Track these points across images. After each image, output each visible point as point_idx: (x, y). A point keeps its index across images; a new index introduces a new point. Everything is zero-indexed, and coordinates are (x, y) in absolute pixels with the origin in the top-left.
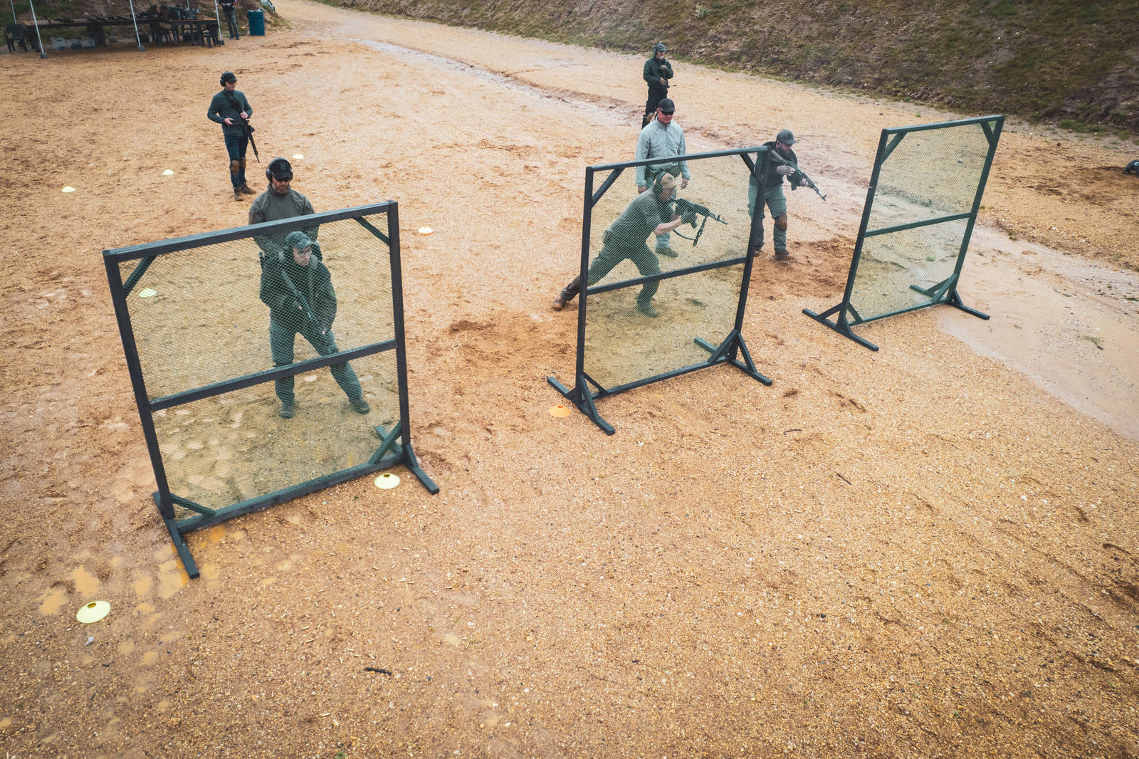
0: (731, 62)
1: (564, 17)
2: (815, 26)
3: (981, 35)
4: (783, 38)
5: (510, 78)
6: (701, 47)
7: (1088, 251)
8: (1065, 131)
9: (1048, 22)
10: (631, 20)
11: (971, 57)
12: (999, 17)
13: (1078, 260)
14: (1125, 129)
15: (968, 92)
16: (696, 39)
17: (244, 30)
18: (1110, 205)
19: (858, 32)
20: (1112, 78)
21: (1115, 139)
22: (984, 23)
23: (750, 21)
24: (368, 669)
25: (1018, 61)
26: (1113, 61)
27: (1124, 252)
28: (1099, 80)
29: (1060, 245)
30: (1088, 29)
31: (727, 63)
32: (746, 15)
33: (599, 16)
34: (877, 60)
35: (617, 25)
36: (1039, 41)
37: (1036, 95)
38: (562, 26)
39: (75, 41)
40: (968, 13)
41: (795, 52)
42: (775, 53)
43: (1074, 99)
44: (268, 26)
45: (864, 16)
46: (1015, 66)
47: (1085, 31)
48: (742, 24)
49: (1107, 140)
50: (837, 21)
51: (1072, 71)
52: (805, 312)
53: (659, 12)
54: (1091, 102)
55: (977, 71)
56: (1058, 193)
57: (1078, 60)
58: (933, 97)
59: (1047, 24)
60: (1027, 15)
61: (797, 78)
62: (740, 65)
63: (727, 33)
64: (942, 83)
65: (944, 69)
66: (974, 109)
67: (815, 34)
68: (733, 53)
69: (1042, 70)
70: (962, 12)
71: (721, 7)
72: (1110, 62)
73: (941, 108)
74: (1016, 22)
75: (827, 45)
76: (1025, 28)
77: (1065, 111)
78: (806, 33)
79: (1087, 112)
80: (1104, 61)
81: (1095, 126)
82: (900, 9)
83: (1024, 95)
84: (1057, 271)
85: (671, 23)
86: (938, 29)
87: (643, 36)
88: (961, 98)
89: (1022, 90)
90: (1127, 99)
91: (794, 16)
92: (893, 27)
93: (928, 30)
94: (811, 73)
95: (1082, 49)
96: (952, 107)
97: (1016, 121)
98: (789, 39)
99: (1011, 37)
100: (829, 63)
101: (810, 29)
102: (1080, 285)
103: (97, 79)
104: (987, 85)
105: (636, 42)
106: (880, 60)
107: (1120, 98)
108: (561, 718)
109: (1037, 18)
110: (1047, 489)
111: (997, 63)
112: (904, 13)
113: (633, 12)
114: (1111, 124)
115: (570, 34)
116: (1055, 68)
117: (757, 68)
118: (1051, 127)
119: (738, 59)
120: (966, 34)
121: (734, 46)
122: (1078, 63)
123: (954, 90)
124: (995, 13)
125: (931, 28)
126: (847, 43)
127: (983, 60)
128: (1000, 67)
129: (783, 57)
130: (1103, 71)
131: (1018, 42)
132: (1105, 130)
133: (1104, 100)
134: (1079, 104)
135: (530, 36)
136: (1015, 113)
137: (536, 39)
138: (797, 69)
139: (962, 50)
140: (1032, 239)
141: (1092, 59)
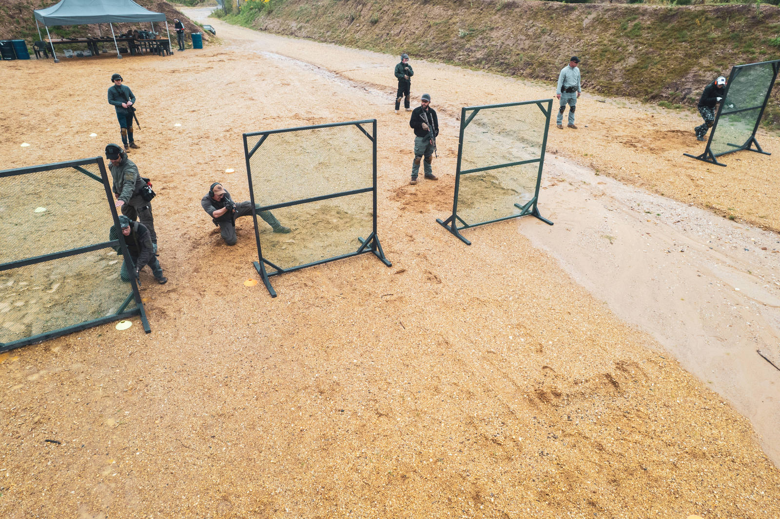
0: (476, 64)
1: (384, 37)
2: (527, 42)
3: (620, 48)
4: (508, 50)
5: (338, 75)
6: (460, 55)
7: (637, 183)
8: (661, 108)
9: (658, 41)
10: (422, 39)
11: (614, 62)
12: (631, 37)
13: (630, 188)
14: (694, 107)
15: (610, 83)
16: (458, 50)
17: (190, 45)
18: (662, 154)
19: (552, 46)
20: (690, 76)
21: (688, 113)
22: (623, 41)
23: (490, 39)
24: (47, 441)
25: (639, 65)
26: (691, 65)
27: (658, 183)
28: (682, 77)
29: (623, 179)
30: (680, 46)
31: (474, 65)
32: (488, 35)
33: (405, 36)
34: (561, 63)
35: (414, 42)
36: (652, 53)
37: (647, 86)
38: (383, 42)
39: (79, 52)
40: (614, 35)
41: (514, 58)
42: (502, 59)
43: (668, 88)
44: (207, 43)
45: (555, 36)
46: (637, 68)
47: (678, 47)
48: (485, 41)
49: (683, 114)
50: (540, 39)
51: (669, 71)
52: (437, 221)
53: (439, 34)
54: (677, 90)
55: (616, 70)
56: (635, 146)
57: (672, 64)
58: (590, 86)
59: (657, 42)
60: (647, 37)
61: (514, 74)
62: (482, 66)
63: (476, 46)
64: (595, 78)
65: (598, 69)
66: (612, 94)
67: (526, 47)
68: (478, 59)
69: (652, 70)
70: (611, 34)
71: (474, 31)
72: (690, 66)
73: (593, 93)
74: (640, 40)
75: (533, 54)
76: (645, 44)
77: (662, 96)
78: (522, 46)
79: (673, 97)
80: (686, 65)
81: (678, 105)
82: (576, 32)
83: (640, 86)
84: (613, 195)
85: (445, 40)
86: (597, 45)
87: (428, 49)
88: (605, 87)
89: (639, 82)
90: (697, 89)
91: (516, 36)
92: (571, 43)
93: (591, 45)
94: (522, 71)
95: (676, 58)
96: (600, 92)
97: (635, 102)
98: (511, 50)
99: (637, 50)
100: (532, 65)
101: (524, 44)
102: (622, 204)
103: (82, 76)
104: (620, 79)
105: (423, 52)
106: (562, 63)
107: (693, 88)
108: (149, 471)
109: (652, 38)
110: (528, 332)
111: (627, 66)
112: (578, 34)
113: (424, 33)
114: (687, 104)
115: (387, 47)
116: (659, 69)
117: (491, 68)
118: (654, 105)
119: (480, 63)
120: (612, 48)
121: (479, 55)
122: (672, 66)
123: (602, 82)
124: (629, 35)
125: (592, 44)
126: (545, 53)
127: (620, 64)
128: (628, 68)
129: (507, 61)
130: (686, 71)
131: (641, 53)
132: (683, 108)
133: (684, 90)
134: (670, 91)
135: (364, 48)
136: (635, 96)
137: (367, 50)
138: (514, 69)
139: (609, 58)
140: (608, 175)
141: (680, 63)
